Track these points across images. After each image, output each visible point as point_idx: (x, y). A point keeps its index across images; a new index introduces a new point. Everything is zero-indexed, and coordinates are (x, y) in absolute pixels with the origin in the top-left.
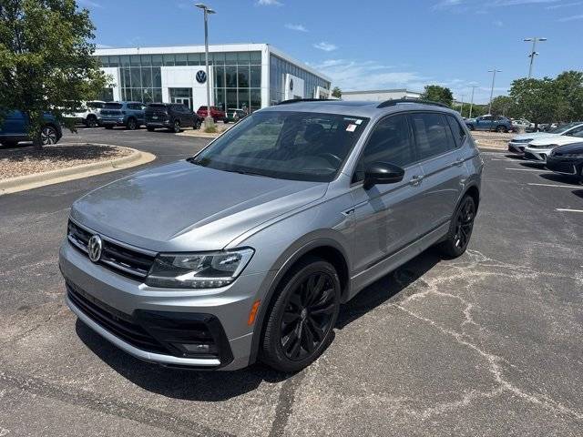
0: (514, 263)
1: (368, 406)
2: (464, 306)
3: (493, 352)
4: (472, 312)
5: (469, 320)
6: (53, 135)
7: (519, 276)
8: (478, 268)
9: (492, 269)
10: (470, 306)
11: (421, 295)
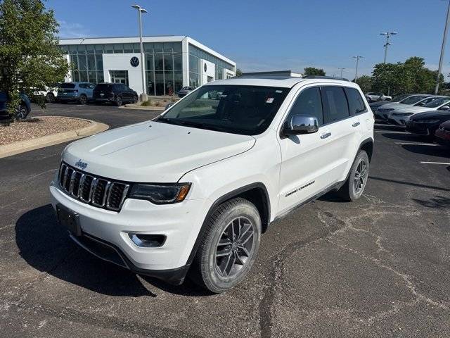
0: (401, 204)
1: (327, 317)
2: (375, 238)
3: (405, 272)
4: (381, 242)
5: (382, 249)
6: (24, 110)
7: (408, 214)
8: (377, 209)
9: (387, 209)
10: (379, 238)
11: (342, 231)
